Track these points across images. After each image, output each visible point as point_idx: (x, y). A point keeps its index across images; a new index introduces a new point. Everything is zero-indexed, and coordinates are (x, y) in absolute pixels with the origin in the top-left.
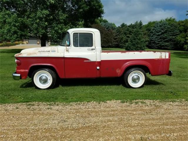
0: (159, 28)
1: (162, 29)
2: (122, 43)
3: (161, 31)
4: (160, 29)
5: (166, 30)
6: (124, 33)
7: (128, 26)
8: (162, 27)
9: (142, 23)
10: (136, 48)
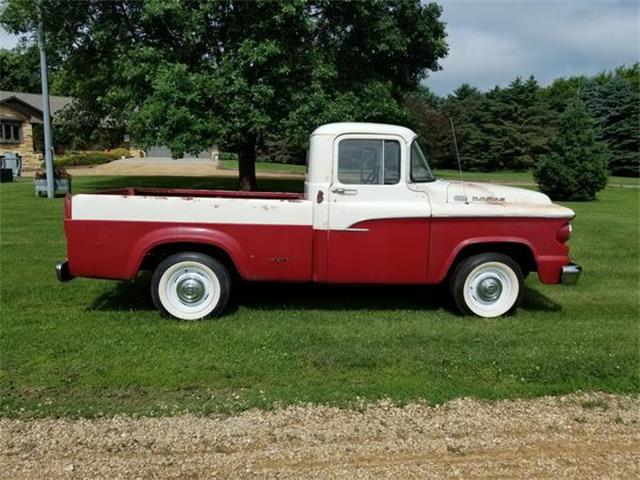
0: (599, 102)
1: (610, 105)
2: (467, 151)
3: (607, 112)
4: (604, 104)
5: (626, 110)
6: (469, 120)
7: (487, 95)
8: (611, 99)
9: (535, 82)
10: (577, 173)
